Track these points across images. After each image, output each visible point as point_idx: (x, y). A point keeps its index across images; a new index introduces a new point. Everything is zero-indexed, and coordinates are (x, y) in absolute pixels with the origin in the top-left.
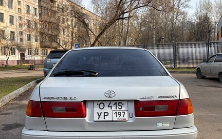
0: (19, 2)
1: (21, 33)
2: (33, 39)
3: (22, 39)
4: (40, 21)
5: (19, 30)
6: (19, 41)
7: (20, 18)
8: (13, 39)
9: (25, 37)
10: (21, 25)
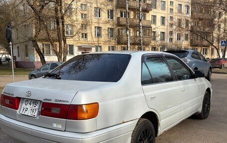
0: (172, 3)
1: (171, 33)
2: (183, 38)
3: (172, 39)
4: (192, 19)
5: (170, 29)
6: (168, 41)
7: (171, 18)
8: (163, 39)
9: (175, 37)
10: (171, 25)
